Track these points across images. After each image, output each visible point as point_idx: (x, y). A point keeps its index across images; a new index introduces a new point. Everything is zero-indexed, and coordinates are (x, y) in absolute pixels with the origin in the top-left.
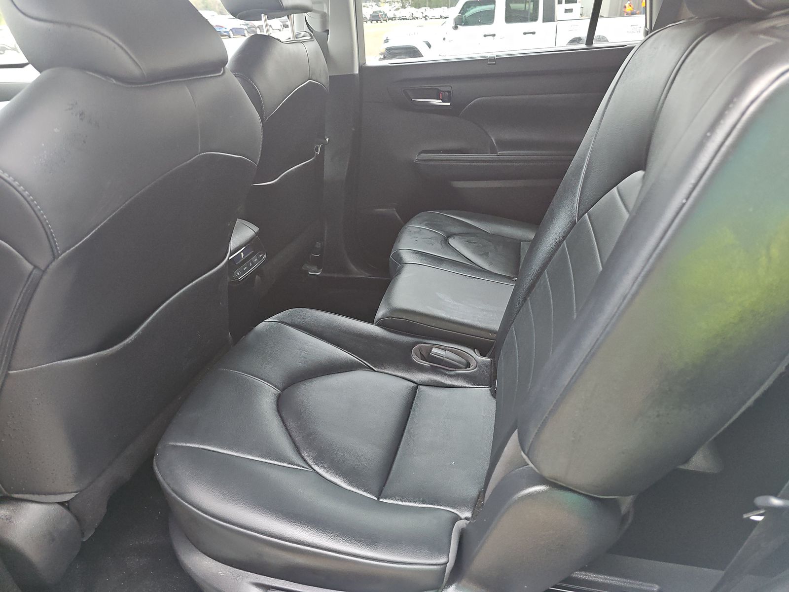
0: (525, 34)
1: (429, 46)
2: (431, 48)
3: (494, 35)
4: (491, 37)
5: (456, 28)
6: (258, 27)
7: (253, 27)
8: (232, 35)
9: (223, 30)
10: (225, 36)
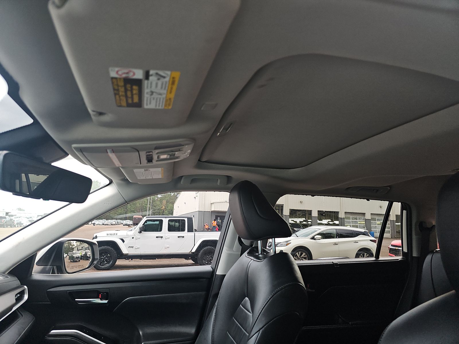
3: (162, 237)
5: (140, 232)
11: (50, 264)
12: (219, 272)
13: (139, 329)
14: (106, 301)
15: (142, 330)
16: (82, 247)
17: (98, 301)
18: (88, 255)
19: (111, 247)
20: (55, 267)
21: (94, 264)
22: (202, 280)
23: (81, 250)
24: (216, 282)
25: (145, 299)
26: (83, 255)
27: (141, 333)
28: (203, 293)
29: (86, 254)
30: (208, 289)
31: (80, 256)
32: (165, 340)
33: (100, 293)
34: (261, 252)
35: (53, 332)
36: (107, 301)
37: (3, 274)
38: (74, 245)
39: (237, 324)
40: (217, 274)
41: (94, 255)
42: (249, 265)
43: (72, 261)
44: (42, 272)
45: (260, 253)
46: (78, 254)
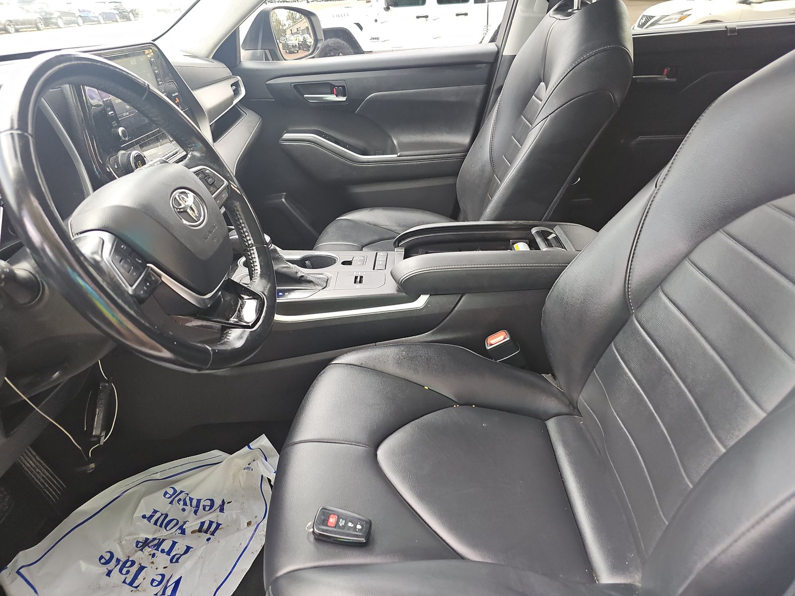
0: (457, 15)
1: (361, 28)
2: (363, 30)
3: (427, 17)
4: (424, 18)
5: (387, 9)
6: (131, 11)
7: (125, 12)
8: (102, 21)
9: (91, 15)
10: (94, 21)
11: (260, 46)
12: (507, 52)
13: (392, 136)
14: (344, 99)
15: (396, 139)
16: (297, 29)
17: (332, 98)
18: (308, 43)
19: (343, 39)
20: (267, 51)
21: (318, 48)
22: (479, 65)
23: (296, 33)
24: (501, 69)
25: (395, 95)
26: (301, 42)
27: (395, 142)
28: (482, 87)
29: (305, 41)
30: (489, 80)
31: (297, 44)
32: (428, 151)
33: (334, 86)
34: (578, 8)
35: (287, 136)
36: (346, 97)
37: (206, 59)
38: (285, 25)
39: (525, 122)
40: (503, 54)
41: (316, 33)
42: (551, 28)
43: (287, 51)
44: (254, 58)
45: (575, 9)
46: (293, 40)
